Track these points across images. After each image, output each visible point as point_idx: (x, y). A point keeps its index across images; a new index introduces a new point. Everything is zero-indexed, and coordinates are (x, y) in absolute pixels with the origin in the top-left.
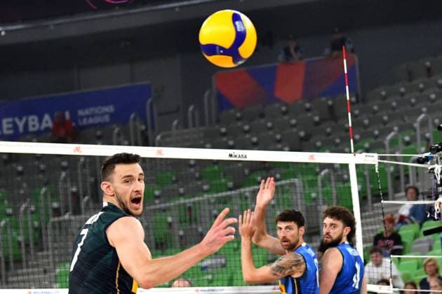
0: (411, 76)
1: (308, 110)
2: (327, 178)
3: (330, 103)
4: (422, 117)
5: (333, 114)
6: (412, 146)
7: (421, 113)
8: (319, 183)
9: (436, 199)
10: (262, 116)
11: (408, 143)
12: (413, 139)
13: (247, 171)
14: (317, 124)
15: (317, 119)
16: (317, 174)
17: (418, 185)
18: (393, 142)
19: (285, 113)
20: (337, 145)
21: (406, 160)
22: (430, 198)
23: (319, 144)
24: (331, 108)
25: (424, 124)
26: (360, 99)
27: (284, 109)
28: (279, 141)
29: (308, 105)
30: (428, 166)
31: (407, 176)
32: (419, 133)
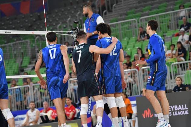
0: (65, 5)
1: (31, 17)
2: (38, 40)
3: (39, 14)
4: (69, 19)
5: (40, 18)
6: (66, 29)
7: (69, 17)
8: (36, 41)
9: (74, 46)
10: (16, 19)
11: (65, 28)
12: (67, 26)
13: (11, 37)
14: (34, 21)
15: (34, 20)
16: (35, 38)
17: (69, 41)
18: (60, 27)
19: (23, 18)
20: (41, 28)
21: (64, 33)
22: (72, 46)
23: (35, 28)
24: (39, 16)
25: (70, 21)
26: (49, 13)
27: (23, 16)
28: (22, 27)
29: (31, 15)
30: (72, 35)
31: (65, 39)
32: (68, 24)
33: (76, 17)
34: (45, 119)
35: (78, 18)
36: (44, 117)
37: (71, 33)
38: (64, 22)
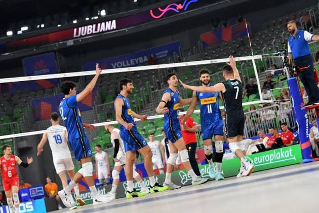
0: (268, 27)
1: (234, 43)
2: (244, 66)
3: (242, 40)
4: (274, 40)
5: (244, 43)
6: (272, 51)
7: (274, 39)
8: (242, 68)
9: (284, 67)
10: (219, 47)
11: (270, 50)
12: (272, 49)
13: (216, 67)
14: (238, 47)
15: (238, 46)
16: (240, 65)
17: (276, 64)
18: (265, 51)
19: (226, 45)
20: (245, 54)
21: (271, 55)
22: (281, 68)
23: (240, 54)
24: (242, 41)
25: (275, 43)
26: (252, 37)
27: (226, 44)
28: (225, 55)
29: (234, 42)
30: (279, 57)
31: (271, 61)
32: (274, 46)
33: (282, 37)
34: (261, 148)
35: (283, 38)
36: (260, 146)
37: (279, 54)
38: (269, 45)
